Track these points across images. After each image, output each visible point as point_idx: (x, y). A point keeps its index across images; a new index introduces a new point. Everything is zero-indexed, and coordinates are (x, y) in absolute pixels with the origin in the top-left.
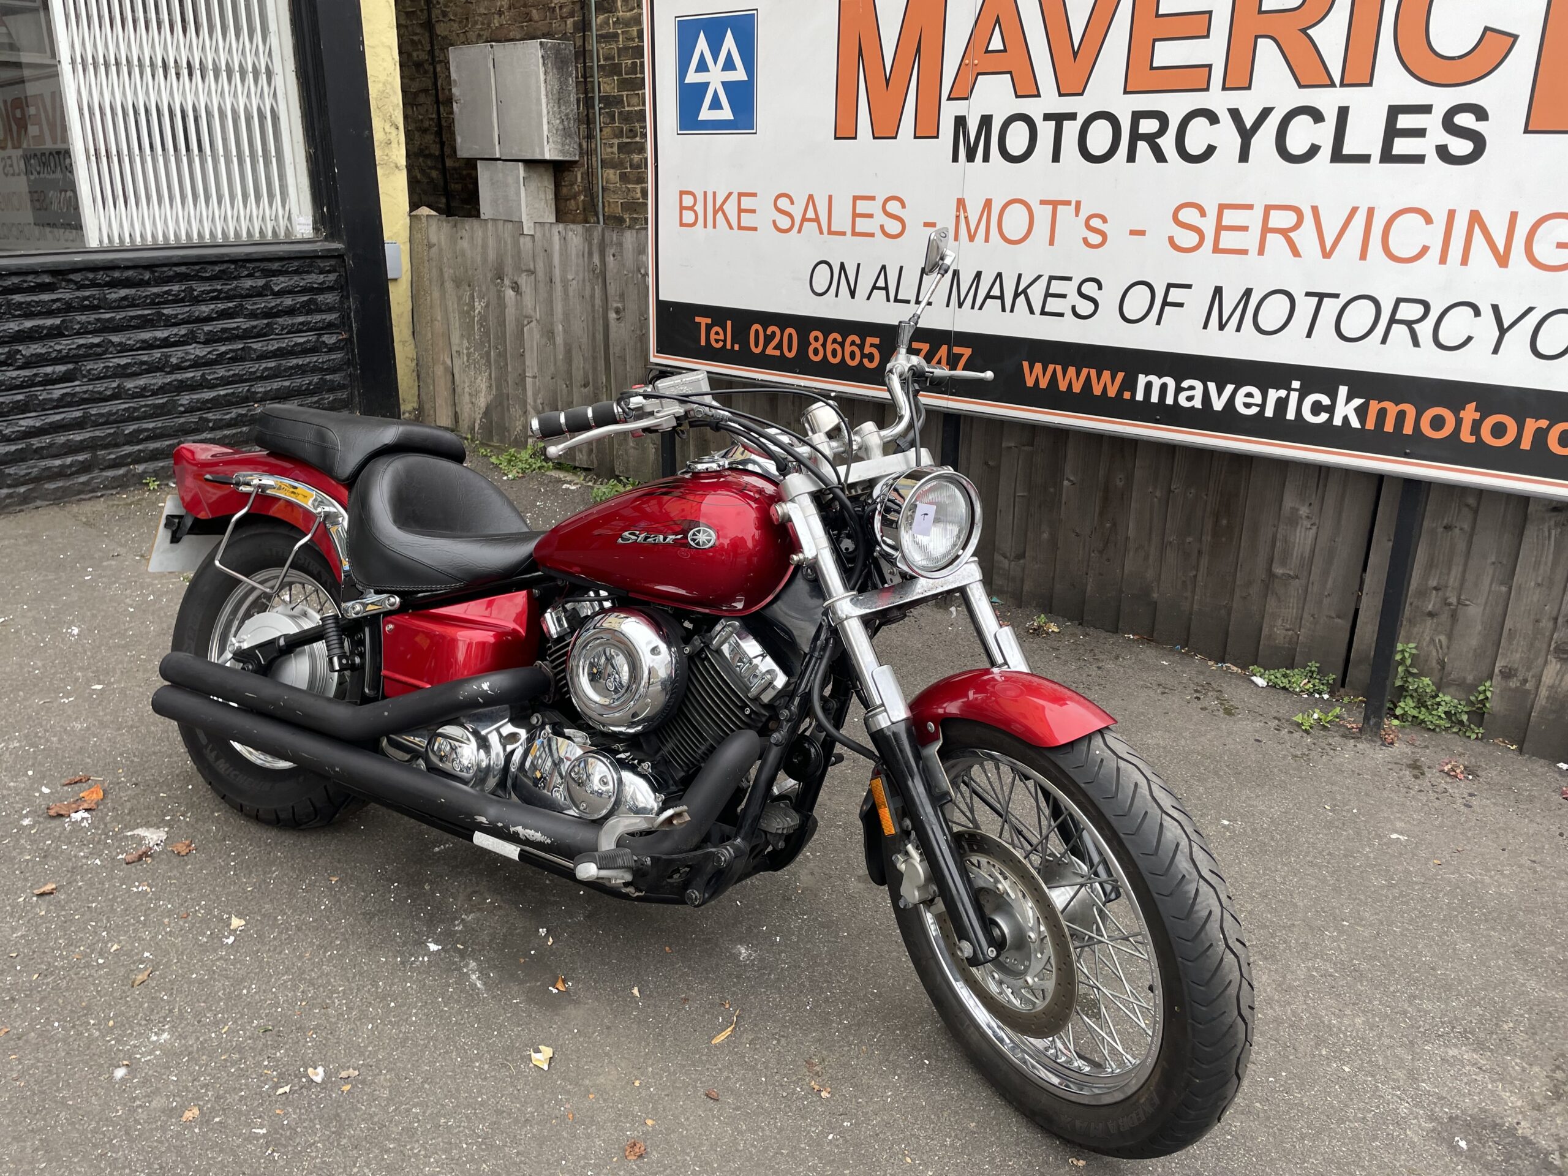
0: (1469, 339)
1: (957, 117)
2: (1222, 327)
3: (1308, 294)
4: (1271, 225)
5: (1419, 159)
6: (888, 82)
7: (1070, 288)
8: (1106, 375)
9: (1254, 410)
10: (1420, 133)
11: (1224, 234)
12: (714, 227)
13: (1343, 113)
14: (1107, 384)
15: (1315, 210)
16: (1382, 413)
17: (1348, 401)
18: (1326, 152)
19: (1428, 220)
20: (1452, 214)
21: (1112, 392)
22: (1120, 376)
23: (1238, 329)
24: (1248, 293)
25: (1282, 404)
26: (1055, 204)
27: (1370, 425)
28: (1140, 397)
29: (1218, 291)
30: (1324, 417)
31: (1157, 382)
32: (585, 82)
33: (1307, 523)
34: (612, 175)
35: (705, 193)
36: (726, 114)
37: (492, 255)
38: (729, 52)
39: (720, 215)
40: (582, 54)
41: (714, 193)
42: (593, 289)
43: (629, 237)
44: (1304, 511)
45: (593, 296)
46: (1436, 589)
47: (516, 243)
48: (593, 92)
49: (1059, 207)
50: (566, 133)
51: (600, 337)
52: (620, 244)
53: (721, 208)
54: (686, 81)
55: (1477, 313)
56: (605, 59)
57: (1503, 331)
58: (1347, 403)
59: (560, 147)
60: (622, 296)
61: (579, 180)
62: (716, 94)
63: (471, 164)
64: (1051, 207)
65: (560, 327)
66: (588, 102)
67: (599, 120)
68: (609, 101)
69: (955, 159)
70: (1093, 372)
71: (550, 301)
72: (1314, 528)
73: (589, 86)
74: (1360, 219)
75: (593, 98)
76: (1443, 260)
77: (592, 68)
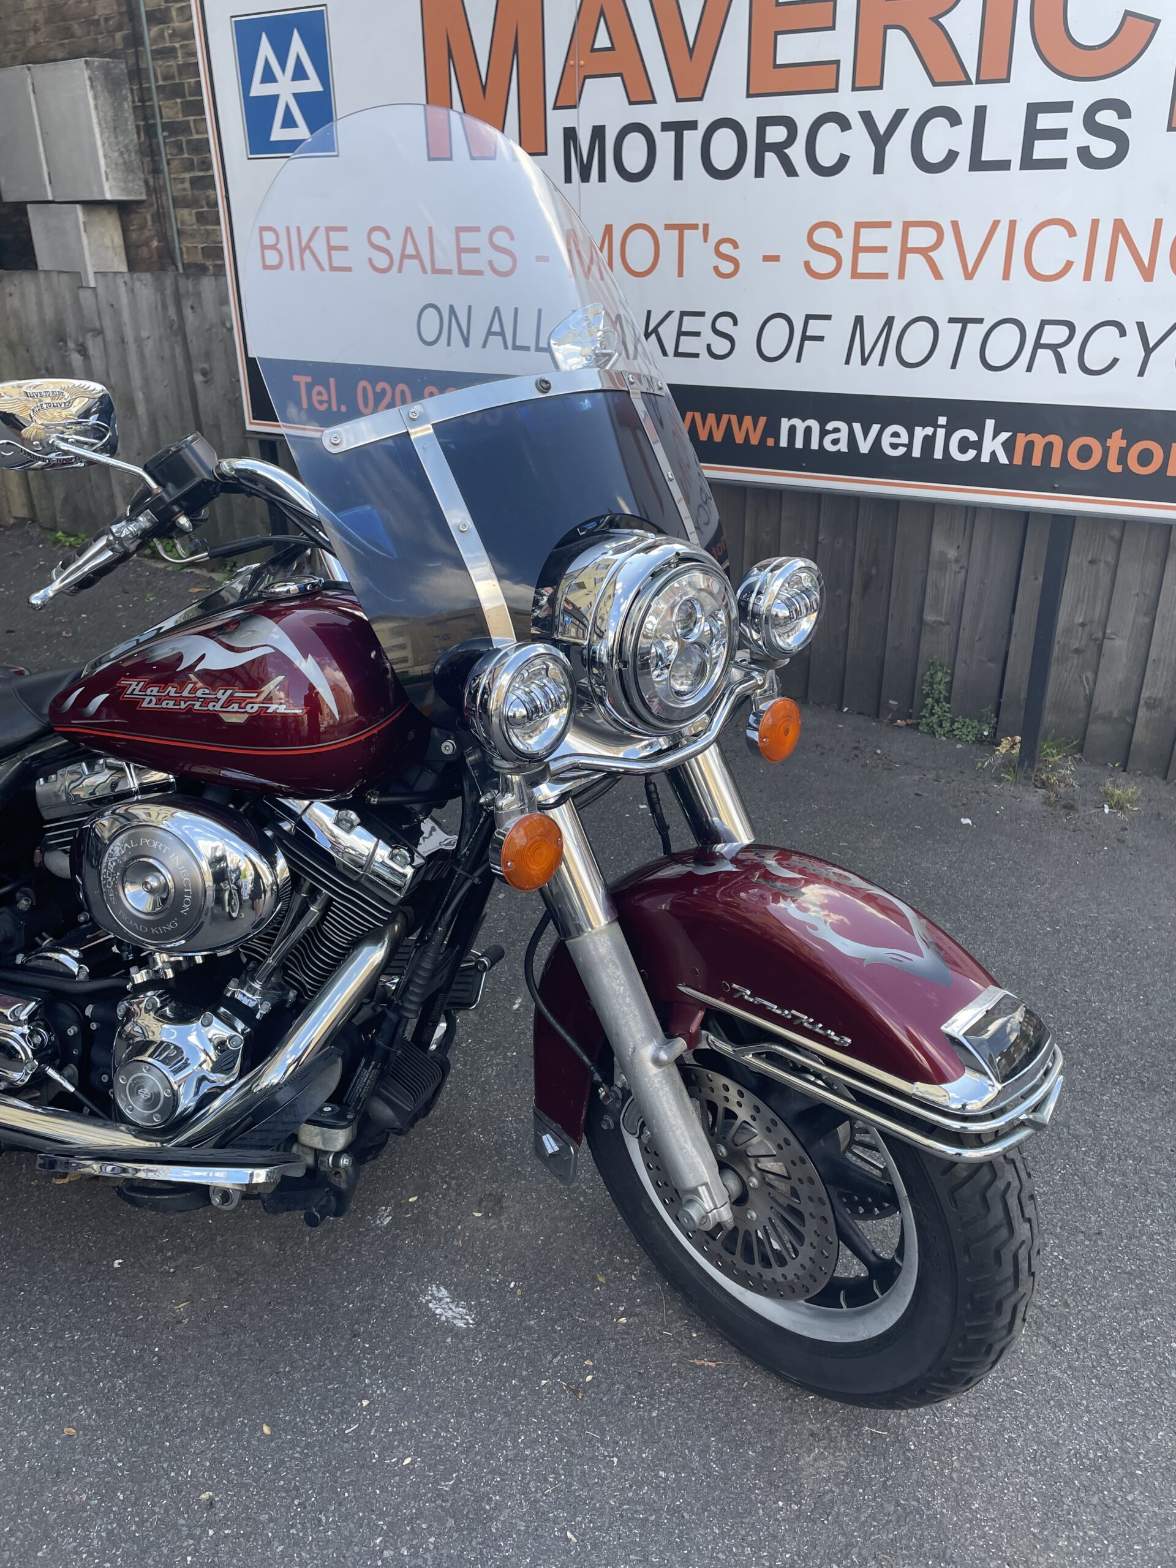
0: (1115, 361)
1: (565, 129)
2: (864, 361)
3: (952, 320)
4: (911, 244)
5: (1060, 164)
6: (484, 88)
7: (702, 325)
8: (748, 420)
9: (902, 450)
10: (1060, 134)
11: (861, 255)
12: (303, 268)
13: (980, 113)
14: (747, 430)
15: (955, 225)
16: (1030, 446)
17: (995, 436)
18: (963, 160)
19: (1072, 232)
20: (1095, 223)
21: (755, 440)
22: (762, 420)
23: (881, 363)
24: (890, 321)
25: (929, 442)
26: (681, 228)
27: (1018, 460)
28: (784, 443)
29: (859, 320)
30: (971, 454)
31: (800, 425)
32: (144, 107)
33: (955, 567)
34: (187, 215)
35: (288, 229)
36: (301, 132)
37: (49, 314)
38: (298, 58)
39: (307, 254)
40: (137, 74)
41: (298, 228)
42: (172, 349)
43: (207, 285)
44: (952, 554)
45: (173, 356)
46: (1083, 625)
47: (76, 299)
48: (154, 117)
49: (686, 232)
50: (128, 168)
51: (187, 403)
52: (198, 294)
53: (308, 246)
54: (252, 94)
55: (1123, 333)
56: (165, 78)
57: (1148, 350)
58: (994, 437)
59: (122, 184)
60: (208, 356)
61: (150, 223)
62: (287, 108)
63: (20, 209)
64: (676, 232)
65: (139, 395)
66: (149, 131)
67: (165, 152)
68: (172, 128)
69: (568, 179)
70: (734, 418)
71: (124, 364)
72: (963, 571)
73: (149, 111)
74: (1002, 233)
75: (154, 125)
76: (1087, 277)
77: (149, 89)
